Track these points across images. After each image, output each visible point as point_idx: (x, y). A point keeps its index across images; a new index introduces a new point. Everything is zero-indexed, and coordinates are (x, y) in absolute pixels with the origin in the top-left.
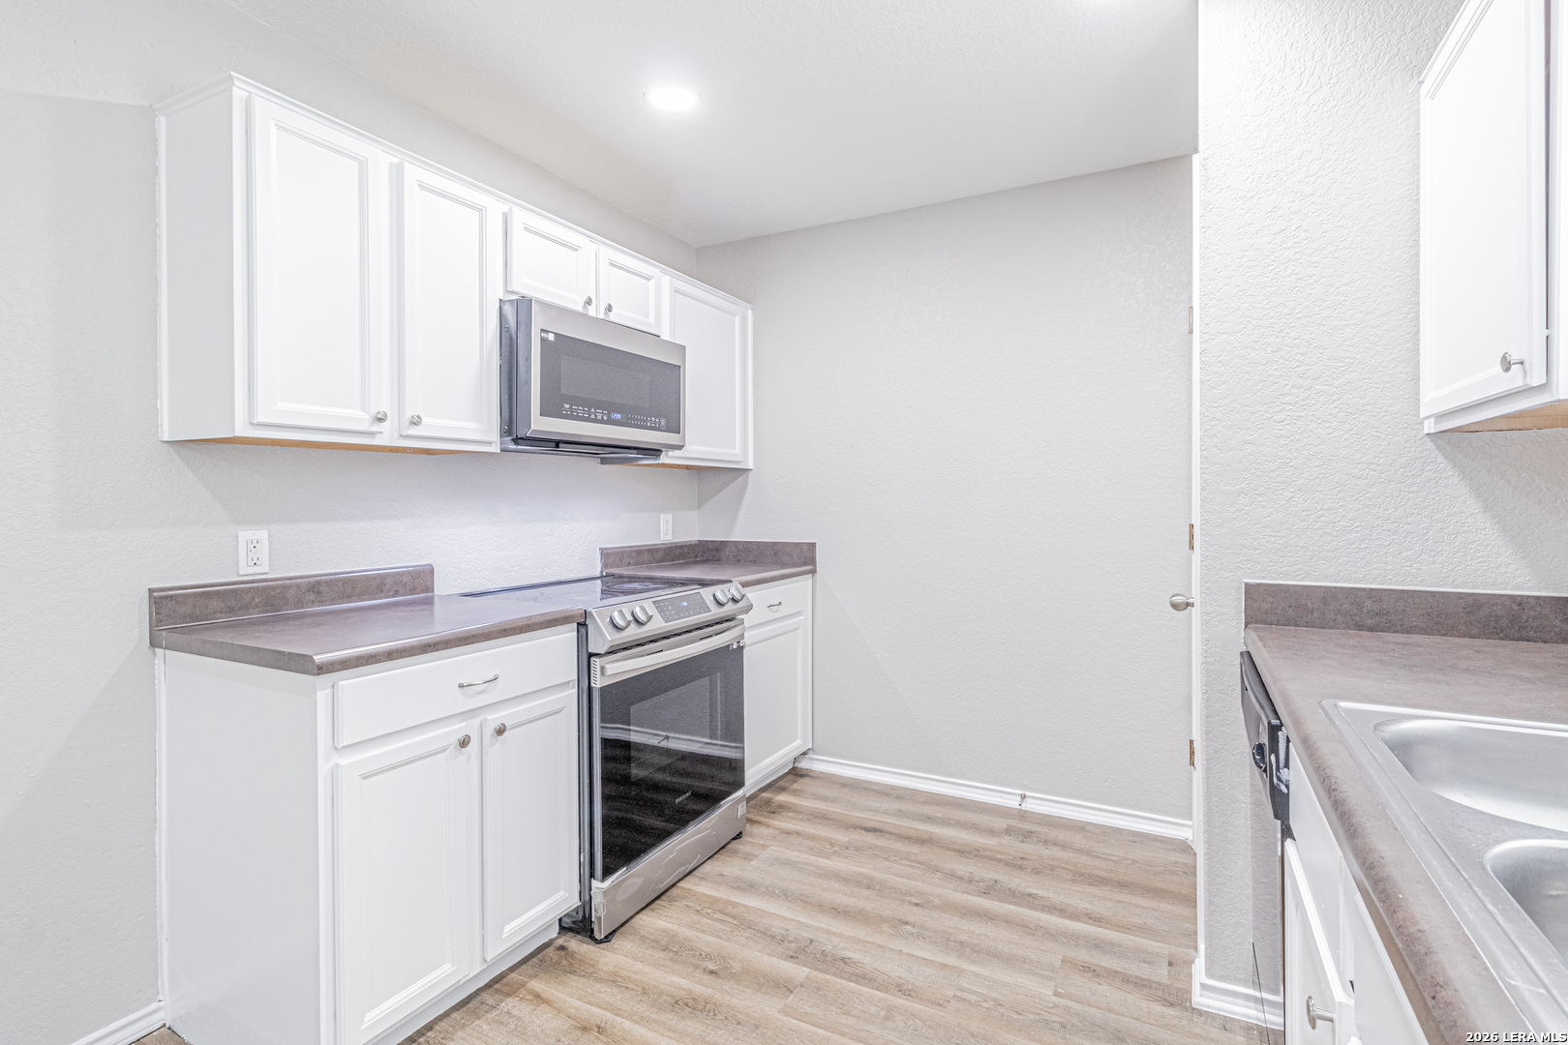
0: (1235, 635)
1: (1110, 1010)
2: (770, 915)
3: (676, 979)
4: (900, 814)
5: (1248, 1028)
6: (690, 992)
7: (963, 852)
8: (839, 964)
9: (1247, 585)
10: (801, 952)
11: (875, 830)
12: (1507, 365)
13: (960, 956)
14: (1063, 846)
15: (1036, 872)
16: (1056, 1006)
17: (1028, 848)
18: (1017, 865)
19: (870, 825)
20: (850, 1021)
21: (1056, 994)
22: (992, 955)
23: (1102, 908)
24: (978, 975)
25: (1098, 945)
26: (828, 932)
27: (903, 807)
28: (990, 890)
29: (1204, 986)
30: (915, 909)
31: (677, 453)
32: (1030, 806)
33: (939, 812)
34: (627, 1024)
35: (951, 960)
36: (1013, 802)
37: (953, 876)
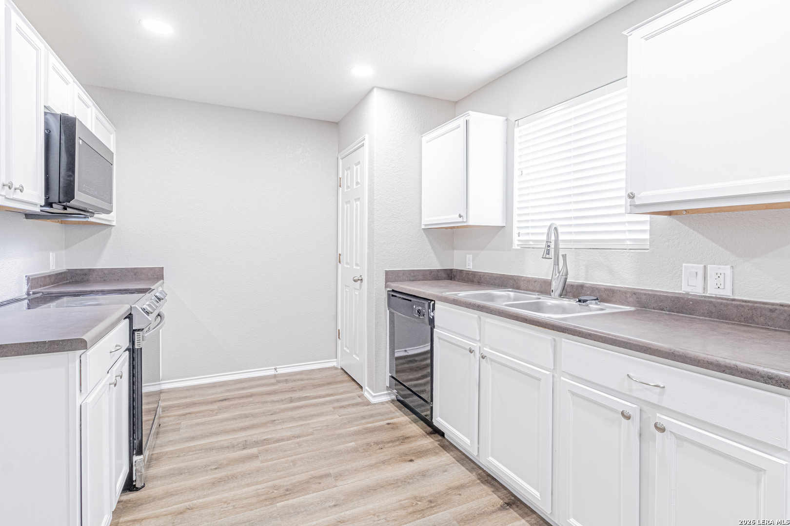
1: (356, 413)
2: (217, 442)
3: (202, 479)
4: (228, 391)
5: (387, 402)
6: (215, 478)
7: (269, 393)
8: (266, 441)
9: (385, 271)
10: (245, 446)
11: (225, 400)
12: (460, 216)
13: (303, 420)
14: (302, 380)
15: (301, 390)
16: (342, 419)
17: (291, 385)
18: (292, 390)
19: (221, 398)
20: (289, 452)
21: (340, 416)
22: (312, 416)
23: (330, 392)
24: (314, 423)
25: (338, 401)
26: (250, 435)
27: (228, 388)
28: (291, 400)
29: (371, 398)
30: (273, 416)
32: (280, 371)
33: (246, 385)
34: (201, 500)
35: (301, 423)
36: (273, 372)
37: (274, 402)
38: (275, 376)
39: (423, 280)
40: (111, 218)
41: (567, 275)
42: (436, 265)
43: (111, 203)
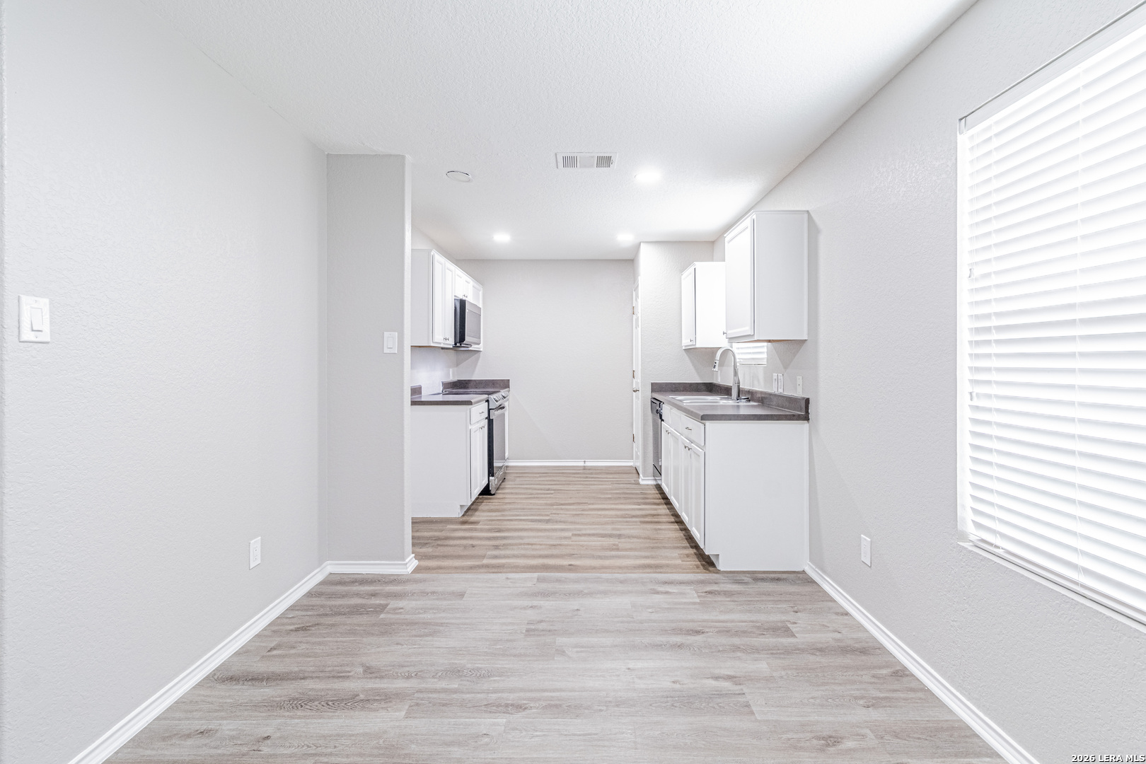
0: (648, 394)
3: (525, 496)
5: (653, 485)
7: (574, 474)
9: (652, 384)
12: (691, 341)
15: (598, 474)
18: (590, 474)
25: (618, 481)
28: (588, 478)
29: (643, 480)
30: (571, 482)
31: (477, 346)
32: (588, 464)
35: (585, 486)
36: (582, 464)
38: (584, 466)
39: (683, 391)
40: (480, 347)
41: (739, 383)
42: (696, 379)
43: (480, 338)
